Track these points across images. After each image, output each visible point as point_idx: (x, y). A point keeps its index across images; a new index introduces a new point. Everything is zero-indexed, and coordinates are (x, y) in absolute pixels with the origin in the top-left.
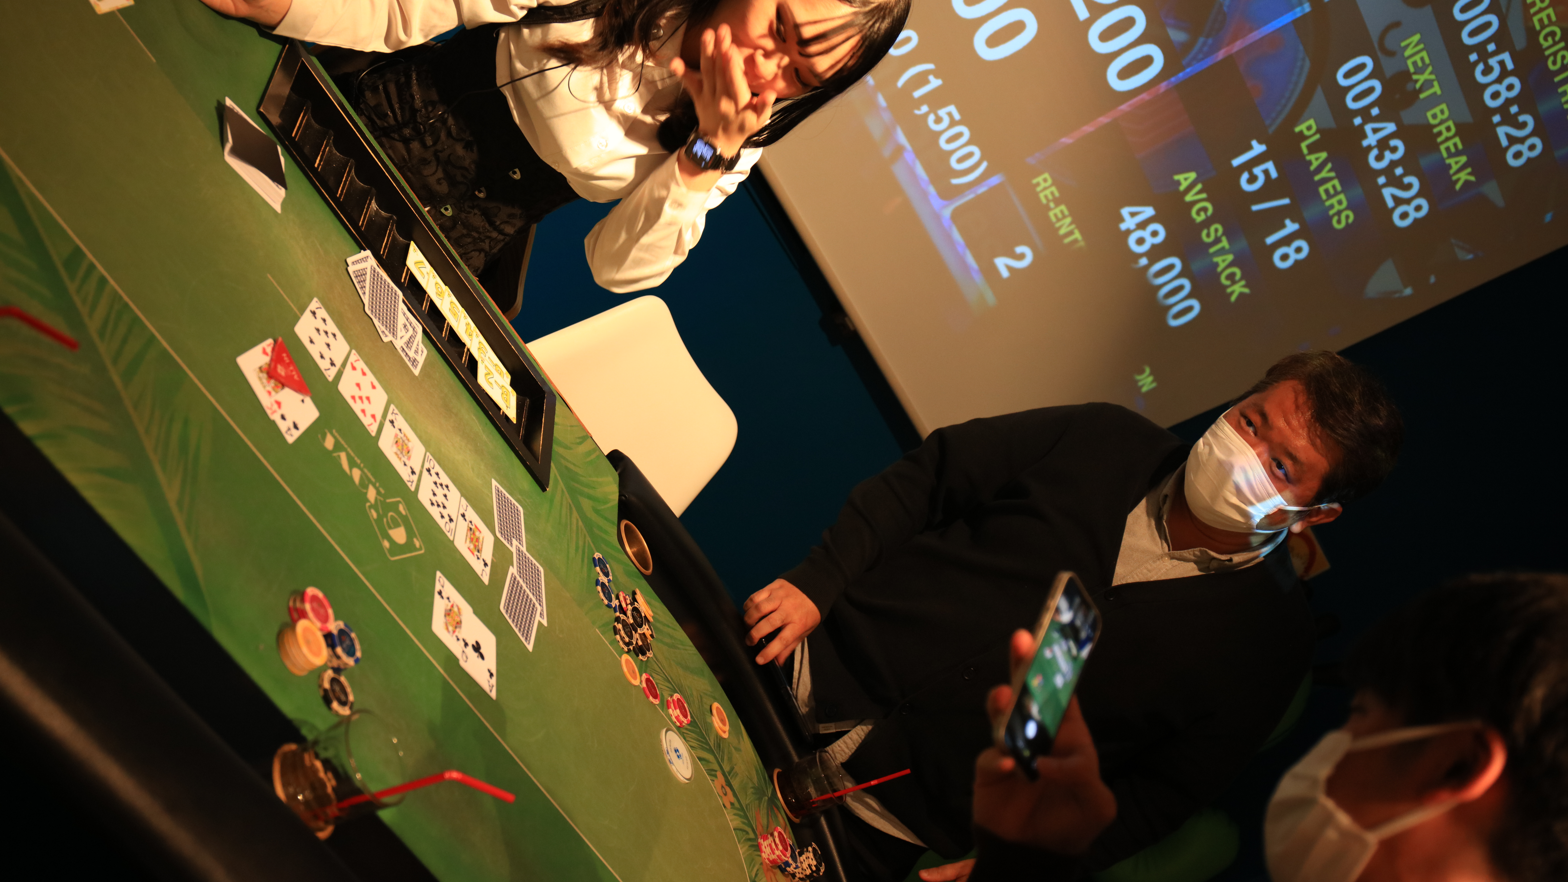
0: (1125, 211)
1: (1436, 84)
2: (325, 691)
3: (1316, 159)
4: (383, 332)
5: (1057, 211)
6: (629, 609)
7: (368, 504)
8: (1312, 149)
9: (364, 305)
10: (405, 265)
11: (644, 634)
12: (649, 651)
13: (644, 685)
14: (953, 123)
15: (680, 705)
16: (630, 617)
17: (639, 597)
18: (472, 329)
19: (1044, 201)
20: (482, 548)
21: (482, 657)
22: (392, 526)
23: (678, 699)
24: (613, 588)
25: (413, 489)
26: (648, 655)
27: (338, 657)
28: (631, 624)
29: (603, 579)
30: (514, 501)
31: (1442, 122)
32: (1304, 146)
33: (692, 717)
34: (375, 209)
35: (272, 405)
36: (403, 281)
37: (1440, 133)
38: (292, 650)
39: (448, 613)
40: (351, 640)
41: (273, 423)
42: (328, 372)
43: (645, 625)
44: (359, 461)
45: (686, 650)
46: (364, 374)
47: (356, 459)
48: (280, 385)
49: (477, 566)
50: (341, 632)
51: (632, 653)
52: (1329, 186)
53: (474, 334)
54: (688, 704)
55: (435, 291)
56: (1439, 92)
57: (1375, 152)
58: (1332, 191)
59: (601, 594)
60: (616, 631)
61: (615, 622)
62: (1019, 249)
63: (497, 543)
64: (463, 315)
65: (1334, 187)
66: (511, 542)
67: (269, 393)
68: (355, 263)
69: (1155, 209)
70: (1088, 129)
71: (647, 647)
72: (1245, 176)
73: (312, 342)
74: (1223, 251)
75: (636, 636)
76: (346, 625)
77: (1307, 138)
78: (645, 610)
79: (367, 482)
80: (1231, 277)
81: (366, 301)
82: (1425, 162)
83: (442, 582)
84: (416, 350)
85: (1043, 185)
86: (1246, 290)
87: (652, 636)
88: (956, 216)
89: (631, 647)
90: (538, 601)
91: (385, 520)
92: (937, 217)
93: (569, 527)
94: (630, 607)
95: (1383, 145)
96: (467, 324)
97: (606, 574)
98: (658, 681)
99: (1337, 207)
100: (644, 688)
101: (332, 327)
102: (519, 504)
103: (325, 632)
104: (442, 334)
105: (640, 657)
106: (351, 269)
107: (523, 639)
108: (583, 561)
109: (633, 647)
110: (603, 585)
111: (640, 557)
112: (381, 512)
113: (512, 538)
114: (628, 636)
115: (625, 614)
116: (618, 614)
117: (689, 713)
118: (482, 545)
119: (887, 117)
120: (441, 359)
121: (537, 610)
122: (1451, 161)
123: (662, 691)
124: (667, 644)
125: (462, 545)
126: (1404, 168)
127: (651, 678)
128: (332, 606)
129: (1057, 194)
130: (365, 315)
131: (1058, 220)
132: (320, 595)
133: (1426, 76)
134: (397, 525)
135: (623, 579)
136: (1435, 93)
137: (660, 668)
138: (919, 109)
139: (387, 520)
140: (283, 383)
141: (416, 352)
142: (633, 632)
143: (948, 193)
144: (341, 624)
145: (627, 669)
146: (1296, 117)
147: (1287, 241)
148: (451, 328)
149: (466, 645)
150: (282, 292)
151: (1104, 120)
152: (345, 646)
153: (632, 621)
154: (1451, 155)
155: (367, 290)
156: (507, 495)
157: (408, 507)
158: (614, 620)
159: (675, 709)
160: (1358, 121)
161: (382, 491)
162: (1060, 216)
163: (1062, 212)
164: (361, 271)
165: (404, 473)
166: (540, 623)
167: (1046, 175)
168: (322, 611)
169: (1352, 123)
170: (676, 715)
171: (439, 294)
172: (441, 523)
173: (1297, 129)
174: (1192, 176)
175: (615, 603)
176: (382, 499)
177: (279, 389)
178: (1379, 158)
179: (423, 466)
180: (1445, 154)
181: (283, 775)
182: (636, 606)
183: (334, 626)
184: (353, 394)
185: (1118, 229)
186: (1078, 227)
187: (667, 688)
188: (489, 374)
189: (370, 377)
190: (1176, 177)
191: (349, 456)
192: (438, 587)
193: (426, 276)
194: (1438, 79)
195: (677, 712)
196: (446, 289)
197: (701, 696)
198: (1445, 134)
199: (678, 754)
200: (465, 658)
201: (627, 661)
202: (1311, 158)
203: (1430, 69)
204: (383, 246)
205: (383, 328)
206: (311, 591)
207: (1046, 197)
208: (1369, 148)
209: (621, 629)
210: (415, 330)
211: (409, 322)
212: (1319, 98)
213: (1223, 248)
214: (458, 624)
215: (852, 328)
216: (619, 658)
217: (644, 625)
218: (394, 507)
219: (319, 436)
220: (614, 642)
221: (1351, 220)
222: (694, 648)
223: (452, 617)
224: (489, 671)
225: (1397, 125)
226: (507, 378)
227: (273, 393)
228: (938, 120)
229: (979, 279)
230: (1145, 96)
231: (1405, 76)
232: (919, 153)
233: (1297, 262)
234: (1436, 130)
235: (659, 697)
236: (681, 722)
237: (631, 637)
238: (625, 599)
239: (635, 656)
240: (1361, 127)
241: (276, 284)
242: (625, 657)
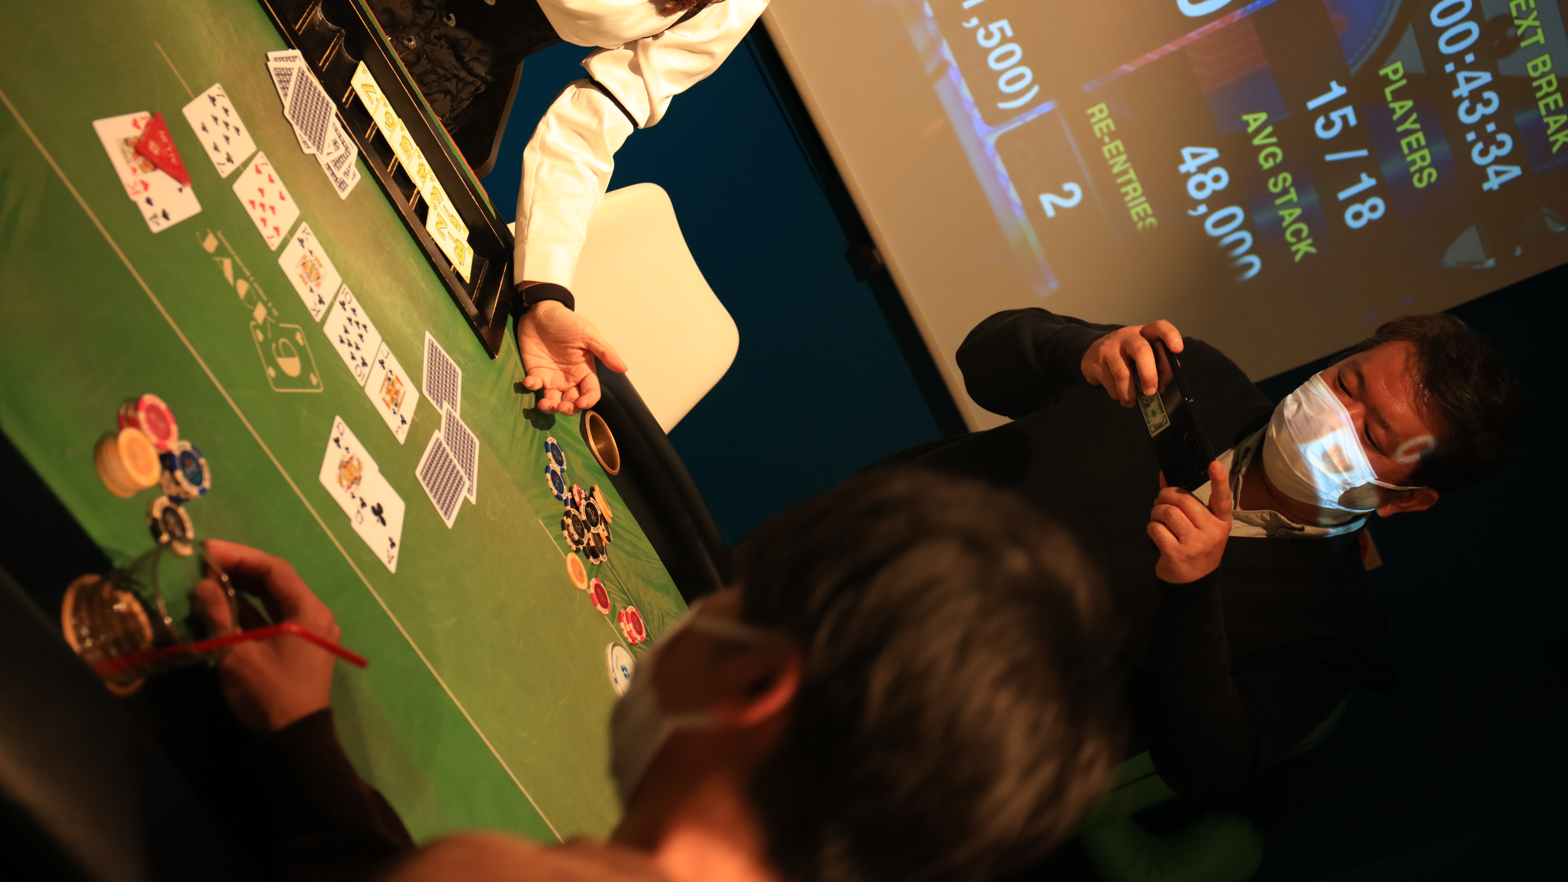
0: (1186, 152)
1: (1540, 31)
2: (155, 521)
3: (1400, 108)
4: (305, 142)
5: (1112, 146)
6: (582, 504)
7: (253, 323)
8: (1398, 95)
9: (284, 107)
10: (350, 85)
11: (598, 534)
12: (603, 554)
13: (592, 591)
14: (1004, 40)
15: (634, 619)
16: (583, 513)
17: (597, 494)
18: (426, 171)
19: (1098, 134)
20: (401, 402)
21: (384, 522)
22: (283, 353)
23: (632, 612)
24: (567, 479)
25: (318, 319)
26: (601, 558)
27: (177, 483)
28: (584, 522)
29: (554, 466)
30: (451, 361)
31: (1543, 75)
32: (1388, 91)
33: (648, 635)
34: (321, 19)
35: (135, 184)
36: (344, 100)
37: (1540, 88)
38: (111, 462)
39: (344, 465)
40: (199, 467)
41: (134, 206)
42: (222, 167)
43: (601, 524)
44: (248, 273)
45: (650, 562)
46: (271, 181)
47: (245, 270)
48: (151, 165)
49: (393, 423)
50: (185, 455)
51: (582, 553)
52: (1412, 139)
53: (428, 177)
54: (645, 620)
55: (384, 120)
56: (1542, 41)
57: (1466, 104)
58: (1415, 146)
59: (551, 483)
60: (564, 526)
61: (564, 516)
62: (1068, 186)
63: (422, 402)
64: (417, 154)
65: (1418, 140)
66: (441, 404)
67: (134, 170)
68: (278, 60)
69: (1220, 151)
70: (1152, 56)
71: (601, 550)
72: (1321, 121)
73: (204, 129)
74: (1289, 204)
75: (589, 535)
76: (194, 447)
77: (1393, 82)
78: (602, 509)
79: (255, 298)
80: (1297, 234)
81: (287, 102)
82: (1521, 118)
83: (340, 428)
84: (347, 171)
85: (1098, 116)
86: (1313, 250)
87: (608, 538)
88: (1000, 145)
89: (581, 547)
90: (468, 475)
91: (274, 345)
92: (980, 144)
93: (519, 403)
94: (584, 502)
95: (1476, 97)
96: (421, 165)
97: (560, 463)
98: (610, 590)
99: (1420, 164)
100: (591, 594)
101: (235, 119)
102: (458, 365)
103: (163, 452)
104: (387, 168)
105: (591, 559)
106: (272, 65)
107: (441, 513)
108: (532, 443)
109: (584, 547)
110: (554, 473)
111: (606, 454)
112: (270, 335)
113: (443, 400)
114: (578, 533)
115: (577, 509)
116: (569, 508)
117: (644, 630)
118: (402, 399)
119: (932, 28)
120: (379, 189)
121: (464, 484)
122: (1550, 120)
123: (614, 601)
124: (627, 552)
125: (375, 393)
126: (1497, 125)
127: (602, 585)
128: (177, 422)
129: (1113, 127)
130: (284, 118)
131: (1113, 157)
132: (163, 406)
133: (1529, 22)
134: (289, 354)
135: (580, 471)
136: (1538, 42)
137: (615, 576)
138: (968, 22)
139: (277, 348)
140: (156, 163)
141: (346, 174)
142: (586, 531)
143: (994, 118)
144: (187, 446)
145: (573, 570)
146: (1383, 57)
147: (1361, 198)
148: (400, 164)
149: (364, 504)
150: (171, 65)
151: (1170, 48)
152: (188, 470)
153: (584, 518)
154: (1550, 113)
155: (290, 92)
156: (443, 352)
157: (308, 336)
158: (563, 514)
159: (628, 623)
160: (1450, 68)
161: (276, 313)
162: (1114, 152)
163: (1117, 148)
164: (285, 70)
165: (309, 301)
166: (466, 499)
167: (1103, 106)
168: (162, 425)
169: (1444, 69)
170: (629, 630)
171: (389, 125)
172: (351, 365)
173: (1382, 72)
174: (1263, 117)
175: (566, 495)
176: (273, 321)
177: (149, 169)
178: (1470, 111)
179: (335, 298)
180: (1543, 112)
181: (76, 611)
182: (591, 501)
183: (176, 446)
184: (253, 199)
185: (1177, 171)
186: (1133, 166)
187: (621, 600)
188: (442, 223)
189: (279, 185)
190: (1245, 117)
191: (235, 266)
192: (335, 434)
193: (375, 102)
194: (1542, 26)
195: (629, 627)
196: (399, 122)
197: (663, 616)
198: (1546, 89)
199: (626, 673)
200: (359, 519)
201: (573, 560)
202: (1396, 105)
203: (1535, 14)
204: (324, 58)
205: (306, 138)
206: (149, 399)
207: (1101, 130)
208: (1461, 99)
209: (570, 525)
210: (348, 150)
211: (341, 140)
212: (1409, 39)
213: (1291, 201)
214: (357, 480)
215: (880, 262)
216: (564, 557)
217: (599, 525)
218: (291, 334)
219: (198, 234)
220: (560, 538)
221: (1433, 179)
222: (661, 563)
223: (349, 470)
224: (391, 539)
225: (1493, 76)
226: (465, 233)
227: (139, 172)
228: (989, 36)
229: (1021, 217)
230: (1217, 24)
231: (1506, 20)
232: (964, 71)
233: (1370, 222)
234: (1535, 84)
235: (610, 607)
236: (634, 639)
237: (582, 535)
238: (580, 493)
239: (585, 557)
240: (1453, 74)
241: (164, 55)
242: (572, 556)
